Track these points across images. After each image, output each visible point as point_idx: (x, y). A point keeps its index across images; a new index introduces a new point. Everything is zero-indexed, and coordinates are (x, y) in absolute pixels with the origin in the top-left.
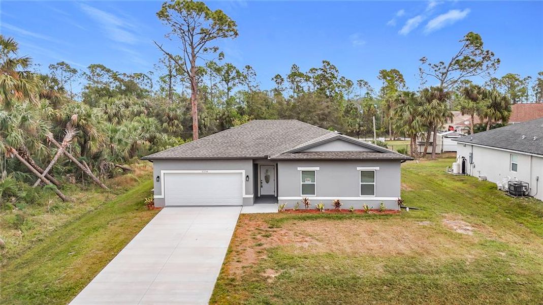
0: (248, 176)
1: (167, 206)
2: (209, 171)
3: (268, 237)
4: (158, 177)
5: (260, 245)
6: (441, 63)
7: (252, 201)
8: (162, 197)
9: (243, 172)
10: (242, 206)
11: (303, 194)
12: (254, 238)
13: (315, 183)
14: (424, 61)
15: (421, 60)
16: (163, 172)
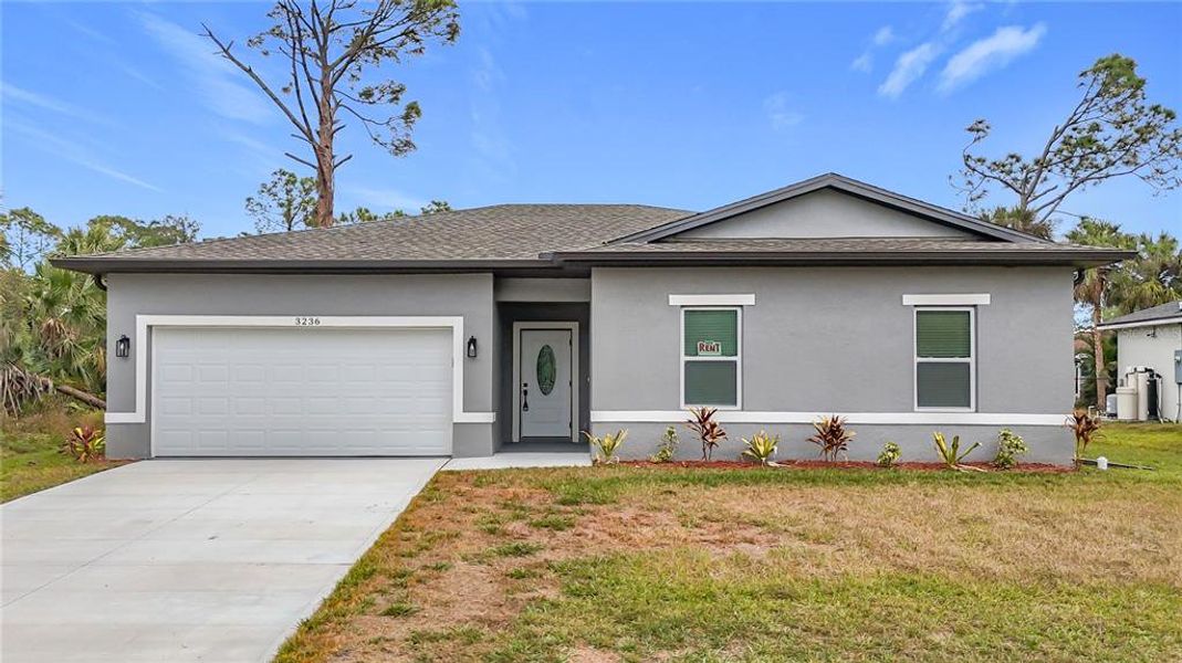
0: (473, 341)
1: (158, 457)
2: (325, 321)
3: (561, 530)
4: (125, 340)
5: (518, 551)
6: (1012, 157)
7: (488, 437)
8: (138, 417)
9: (457, 323)
10: (450, 457)
11: (687, 402)
12: (492, 532)
13: (738, 359)
14: (981, 133)
15: (971, 130)
16: (143, 321)
